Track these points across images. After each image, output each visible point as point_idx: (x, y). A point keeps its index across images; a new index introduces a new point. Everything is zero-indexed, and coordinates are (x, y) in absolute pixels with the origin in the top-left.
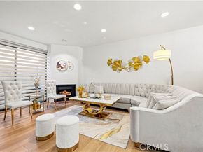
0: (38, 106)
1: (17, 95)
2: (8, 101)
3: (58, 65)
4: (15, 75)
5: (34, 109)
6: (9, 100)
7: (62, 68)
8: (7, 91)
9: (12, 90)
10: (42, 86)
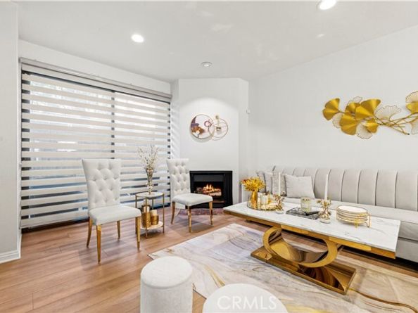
0: (152, 218)
1: (111, 192)
2: (93, 204)
3: (194, 126)
4: (112, 148)
5: (144, 224)
6: (96, 202)
7: (202, 131)
8: (92, 183)
9: (102, 180)
10: (161, 172)
